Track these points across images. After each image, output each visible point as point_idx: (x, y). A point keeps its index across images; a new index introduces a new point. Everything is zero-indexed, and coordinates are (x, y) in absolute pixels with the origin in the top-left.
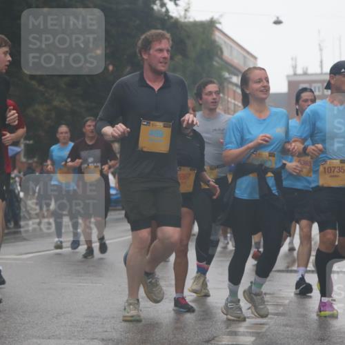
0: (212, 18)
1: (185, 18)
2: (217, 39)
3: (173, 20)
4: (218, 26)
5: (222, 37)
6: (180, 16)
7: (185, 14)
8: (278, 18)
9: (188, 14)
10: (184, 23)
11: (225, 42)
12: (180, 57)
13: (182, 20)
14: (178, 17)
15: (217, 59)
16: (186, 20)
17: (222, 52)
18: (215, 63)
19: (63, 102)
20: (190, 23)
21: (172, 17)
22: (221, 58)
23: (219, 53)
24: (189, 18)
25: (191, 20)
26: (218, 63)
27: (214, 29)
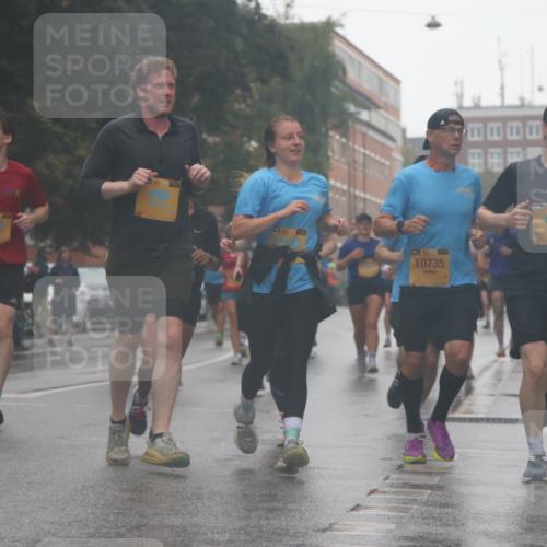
0: (330, 18)
1: (287, 18)
2: (337, 51)
3: (267, 22)
4: (339, 30)
5: (344, 47)
6: (279, 15)
7: (286, 12)
8: (433, 18)
9: (292, 12)
10: (285, 25)
11: (350, 57)
12: (278, 79)
13: (282, 21)
14: (275, 15)
15: (337, 83)
16: (288, 21)
17: (344, 72)
18: (333, 90)
20: (294, 25)
21: (265, 17)
22: (345, 83)
23: (340, 73)
24: (293, 17)
25: (296, 21)
26: (337, 88)
27: (332, 35)
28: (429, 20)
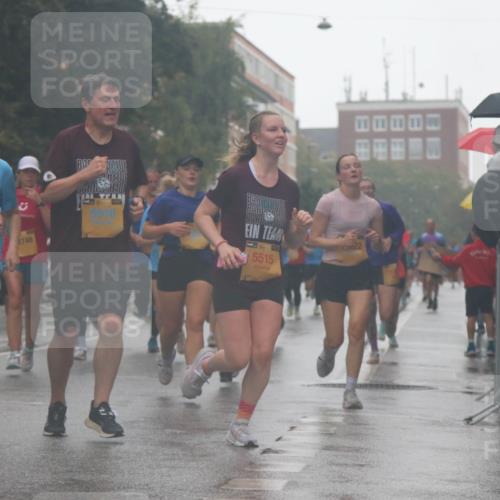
0: (230, 19)
1: (191, 18)
2: (236, 49)
3: (172, 21)
4: (239, 30)
5: (244, 46)
6: (184, 16)
7: (191, 13)
8: (324, 19)
9: (196, 13)
10: (189, 24)
11: (248, 54)
12: (182, 74)
13: (186, 21)
14: (180, 16)
15: (236, 78)
16: (192, 21)
17: (243, 68)
18: (233, 85)
19: (11, 138)
20: (197, 24)
21: (171, 17)
22: (243, 77)
23: (240, 69)
24: (197, 18)
25: (200, 21)
26: (236, 82)
27: (233, 34)
28: (320, 21)
